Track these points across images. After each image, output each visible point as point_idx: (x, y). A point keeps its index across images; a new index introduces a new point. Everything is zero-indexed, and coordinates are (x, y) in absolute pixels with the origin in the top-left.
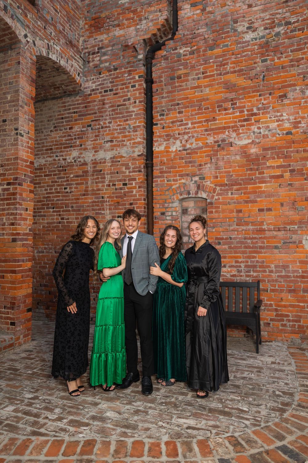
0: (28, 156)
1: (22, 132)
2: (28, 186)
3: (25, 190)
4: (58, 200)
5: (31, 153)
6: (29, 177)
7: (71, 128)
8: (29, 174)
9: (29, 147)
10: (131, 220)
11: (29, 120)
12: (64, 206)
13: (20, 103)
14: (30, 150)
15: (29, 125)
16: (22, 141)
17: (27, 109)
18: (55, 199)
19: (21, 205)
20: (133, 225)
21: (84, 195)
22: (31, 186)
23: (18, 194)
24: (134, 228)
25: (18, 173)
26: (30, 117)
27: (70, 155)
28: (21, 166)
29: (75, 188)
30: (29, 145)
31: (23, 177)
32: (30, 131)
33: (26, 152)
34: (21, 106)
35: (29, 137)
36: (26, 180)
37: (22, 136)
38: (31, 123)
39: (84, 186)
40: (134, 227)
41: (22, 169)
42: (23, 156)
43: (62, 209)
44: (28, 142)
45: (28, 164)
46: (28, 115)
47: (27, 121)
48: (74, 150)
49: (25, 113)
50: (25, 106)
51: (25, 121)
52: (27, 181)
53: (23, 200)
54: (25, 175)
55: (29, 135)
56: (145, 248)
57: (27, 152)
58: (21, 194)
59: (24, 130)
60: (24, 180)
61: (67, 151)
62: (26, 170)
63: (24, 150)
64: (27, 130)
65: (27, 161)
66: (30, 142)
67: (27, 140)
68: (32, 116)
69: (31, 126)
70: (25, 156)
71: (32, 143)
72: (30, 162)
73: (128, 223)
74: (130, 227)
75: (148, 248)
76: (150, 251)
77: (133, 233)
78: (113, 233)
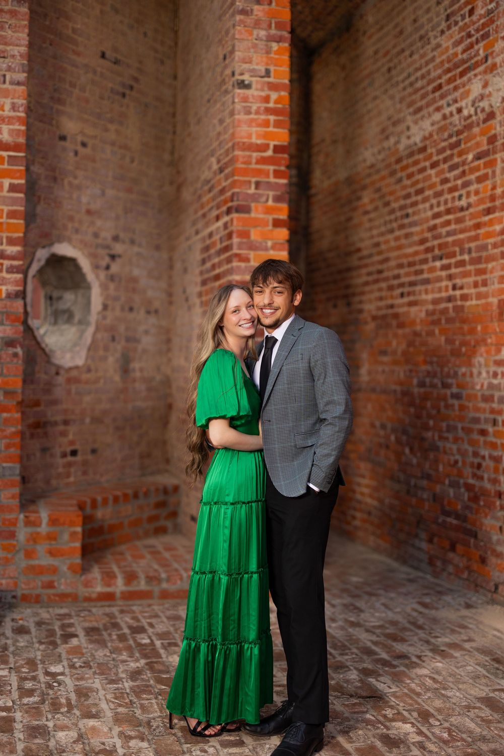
0: (266, 135)
1: (246, 78)
2: (269, 210)
3: (256, 223)
4: (449, 234)
5: (277, 124)
6: (269, 186)
7: (471, 12)
8: (272, 179)
9: (268, 111)
10: (267, 291)
11: (270, 39)
12: (457, 249)
13: (239, 4)
14: (272, 118)
15: (268, 52)
16: (245, 99)
17: (261, 14)
18: (444, 231)
19: (247, 260)
20: (275, 305)
21: (489, 211)
22: (279, 210)
23: (234, 235)
24: (279, 314)
25: (235, 182)
26: (273, 31)
27: (468, 93)
28: (244, 163)
29: (477, 193)
30: (271, 105)
31: (252, 190)
32: (272, 68)
33: (259, 125)
34: (244, 12)
35: (269, 83)
36: (260, 195)
37: (248, 87)
38: (275, 47)
39: (489, 183)
40: (277, 309)
41: (245, 172)
42: (250, 136)
43: (453, 261)
44: (267, 99)
45: (270, 153)
46: (265, 25)
47: (261, 45)
48: (475, 75)
49: (257, 24)
50: (256, 7)
51: (255, 46)
52: (264, 199)
53: (252, 247)
54: (258, 184)
55: (271, 80)
56: (302, 366)
57: (266, 124)
58: (245, 234)
59: (253, 70)
60: (255, 198)
61: (464, 86)
62: (259, 172)
63: (252, 120)
64: (262, 69)
65: (264, 148)
66: (274, 96)
67: (263, 94)
68: (279, 26)
69: (276, 53)
70: (258, 137)
71: (280, 98)
72: (277, 149)
73: (261, 299)
74: (267, 311)
75: (309, 363)
76: (316, 373)
77: (276, 325)
78: (240, 324)
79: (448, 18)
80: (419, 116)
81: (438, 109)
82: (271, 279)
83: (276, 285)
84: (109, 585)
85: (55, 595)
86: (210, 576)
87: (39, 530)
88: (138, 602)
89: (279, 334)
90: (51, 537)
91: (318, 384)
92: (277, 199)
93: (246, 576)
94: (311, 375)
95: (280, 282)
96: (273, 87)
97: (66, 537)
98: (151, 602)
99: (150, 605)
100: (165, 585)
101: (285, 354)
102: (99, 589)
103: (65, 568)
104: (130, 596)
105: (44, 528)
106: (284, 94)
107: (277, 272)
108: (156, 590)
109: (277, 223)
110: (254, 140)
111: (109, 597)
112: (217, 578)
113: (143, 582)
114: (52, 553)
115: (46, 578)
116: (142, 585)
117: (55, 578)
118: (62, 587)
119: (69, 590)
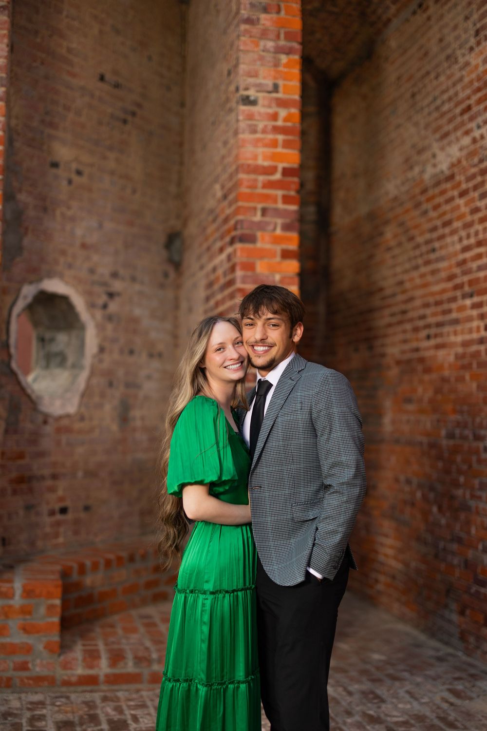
0: (274, 157)
1: (252, 93)
2: (276, 240)
3: (263, 254)
4: (480, 269)
5: (287, 144)
6: (278, 213)
8: (280, 206)
9: (276, 130)
10: (260, 323)
11: (279, 50)
13: (244, 13)
14: (281, 138)
15: (276, 64)
16: (250, 117)
17: (268, 23)
18: (474, 265)
20: (269, 340)
22: (289, 239)
23: (238, 268)
24: (274, 352)
25: (239, 208)
26: (282, 43)
28: (249, 187)
30: (280, 123)
31: (258, 217)
32: (281, 83)
33: (266, 146)
34: (249, 21)
35: (277, 99)
36: (267, 223)
37: (254, 103)
38: (284, 58)
40: (271, 346)
41: (250, 197)
42: (255, 158)
44: (275, 117)
45: (278, 176)
46: (272, 36)
47: (269, 57)
49: (264, 34)
50: (263, 16)
51: (261, 58)
52: (271, 227)
53: (258, 281)
54: (264, 211)
55: (280, 95)
56: (302, 417)
57: (274, 144)
58: (249, 267)
59: (260, 85)
60: (261, 226)
62: (266, 198)
63: (258, 140)
64: (269, 83)
65: (272, 170)
66: (283, 113)
67: (270, 111)
68: (289, 36)
69: (286, 65)
70: (265, 158)
71: (289, 115)
72: (286, 172)
73: (253, 334)
74: (260, 349)
75: (311, 414)
76: (319, 426)
77: (270, 366)
78: (225, 365)
79: (477, 33)
80: (445, 141)
81: (467, 133)
82: (264, 309)
83: (270, 315)
84: (91, 667)
85: (28, 678)
86: (185, 685)
87: (11, 602)
88: (125, 687)
89: (274, 377)
90: (25, 611)
91: (322, 440)
92: (286, 227)
93: (231, 686)
94: (313, 429)
95: (275, 313)
96: (282, 103)
97: (42, 610)
98: (138, 686)
99: (138, 691)
100: (156, 667)
101: (280, 402)
102: (80, 671)
103: (40, 647)
104: (115, 680)
105: (17, 601)
106: (295, 111)
107: (271, 300)
108: (146, 672)
109: (286, 254)
110: (261, 162)
111: (91, 681)
112: (193, 689)
113: (130, 663)
114: (26, 630)
115: (19, 659)
116: (129, 667)
117: (29, 658)
118: (38, 669)
119: (45, 672)
